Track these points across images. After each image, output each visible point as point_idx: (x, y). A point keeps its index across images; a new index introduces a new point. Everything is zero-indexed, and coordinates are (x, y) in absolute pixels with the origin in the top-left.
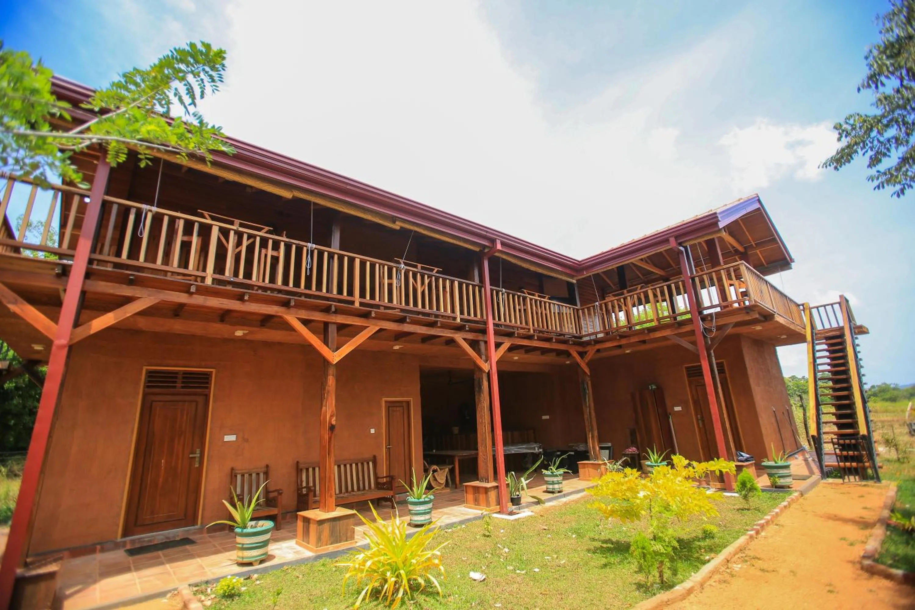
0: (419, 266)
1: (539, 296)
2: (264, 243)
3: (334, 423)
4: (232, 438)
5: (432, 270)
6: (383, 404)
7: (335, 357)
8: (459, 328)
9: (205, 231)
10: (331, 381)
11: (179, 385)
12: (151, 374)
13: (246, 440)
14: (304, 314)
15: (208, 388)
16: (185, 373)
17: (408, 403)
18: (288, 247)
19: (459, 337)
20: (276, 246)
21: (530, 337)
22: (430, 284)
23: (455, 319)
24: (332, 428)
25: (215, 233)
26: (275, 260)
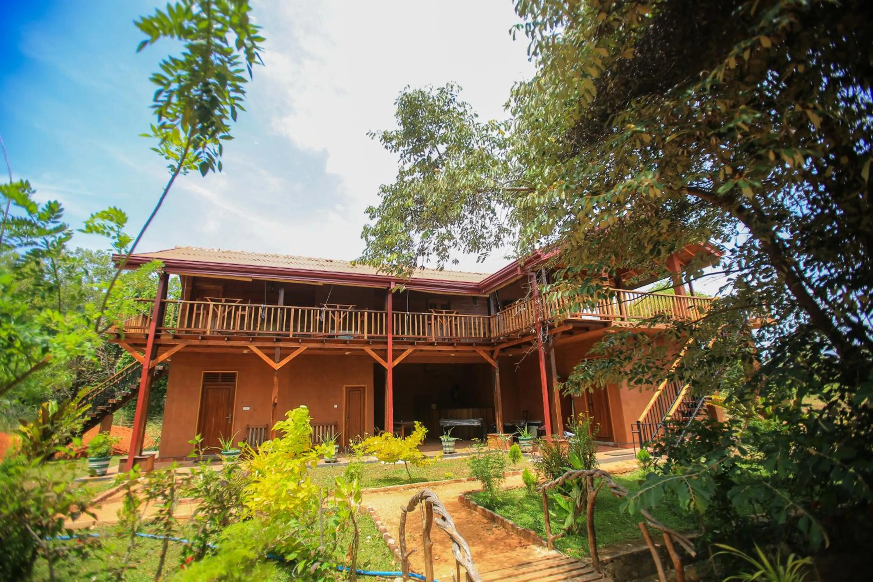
0: (338, 306)
1: (446, 313)
2: (237, 308)
3: (276, 401)
4: (248, 408)
5: (348, 307)
6: (344, 389)
7: (277, 366)
8: (367, 343)
9: (207, 307)
10: (276, 379)
11: (220, 380)
12: (206, 375)
13: (255, 410)
14: (259, 344)
15: (235, 381)
16: (223, 374)
17: (364, 388)
18: (251, 308)
19: (368, 349)
20: (244, 309)
21: (432, 344)
22: (345, 318)
23: (363, 338)
24: (275, 405)
25: (211, 307)
26: (243, 316)
